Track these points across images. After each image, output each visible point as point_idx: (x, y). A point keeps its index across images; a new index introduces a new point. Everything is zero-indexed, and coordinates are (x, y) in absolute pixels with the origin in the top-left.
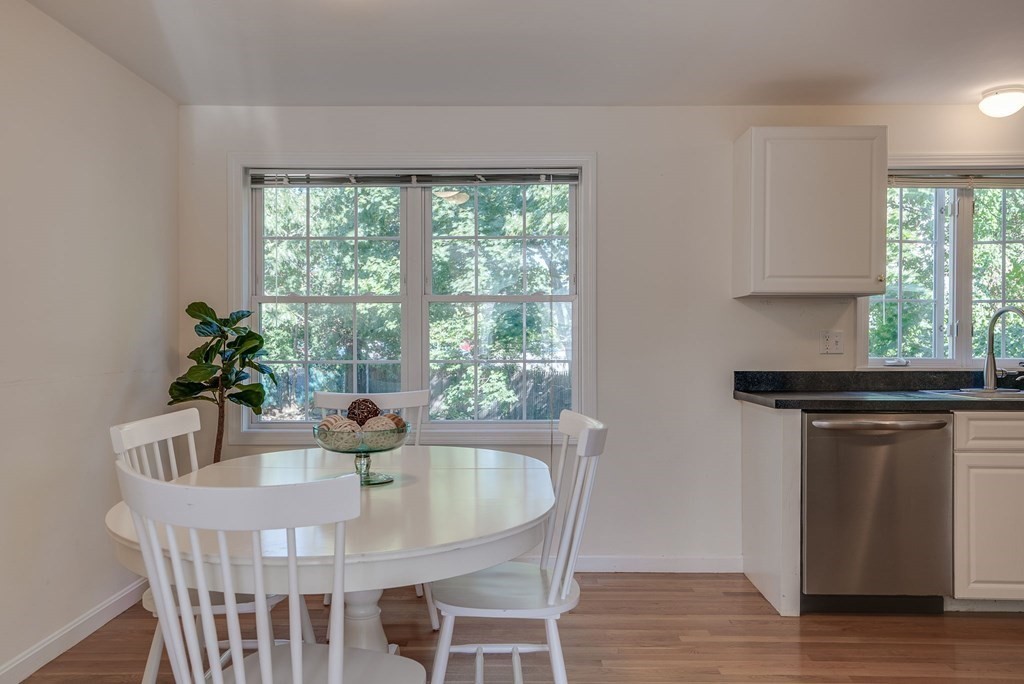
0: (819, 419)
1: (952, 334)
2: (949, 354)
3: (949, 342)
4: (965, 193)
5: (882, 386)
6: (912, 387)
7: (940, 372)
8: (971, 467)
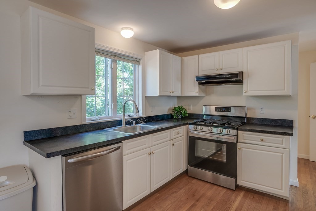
0: (70, 158)
1: (111, 107)
2: (110, 115)
3: (110, 110)
4: (114, 61)
5: (91, 129)
6: (101, 128)
7: (109, 122)
8: (127, 161)
